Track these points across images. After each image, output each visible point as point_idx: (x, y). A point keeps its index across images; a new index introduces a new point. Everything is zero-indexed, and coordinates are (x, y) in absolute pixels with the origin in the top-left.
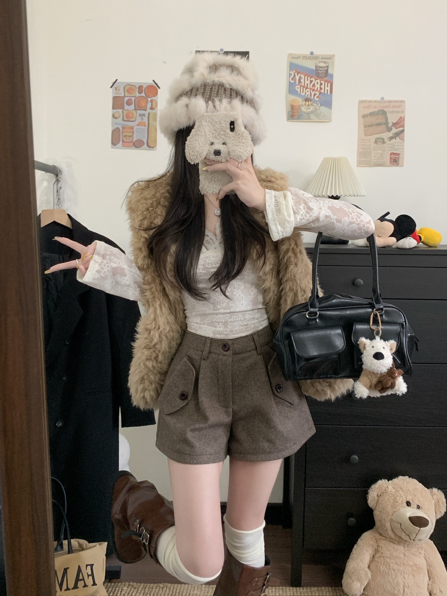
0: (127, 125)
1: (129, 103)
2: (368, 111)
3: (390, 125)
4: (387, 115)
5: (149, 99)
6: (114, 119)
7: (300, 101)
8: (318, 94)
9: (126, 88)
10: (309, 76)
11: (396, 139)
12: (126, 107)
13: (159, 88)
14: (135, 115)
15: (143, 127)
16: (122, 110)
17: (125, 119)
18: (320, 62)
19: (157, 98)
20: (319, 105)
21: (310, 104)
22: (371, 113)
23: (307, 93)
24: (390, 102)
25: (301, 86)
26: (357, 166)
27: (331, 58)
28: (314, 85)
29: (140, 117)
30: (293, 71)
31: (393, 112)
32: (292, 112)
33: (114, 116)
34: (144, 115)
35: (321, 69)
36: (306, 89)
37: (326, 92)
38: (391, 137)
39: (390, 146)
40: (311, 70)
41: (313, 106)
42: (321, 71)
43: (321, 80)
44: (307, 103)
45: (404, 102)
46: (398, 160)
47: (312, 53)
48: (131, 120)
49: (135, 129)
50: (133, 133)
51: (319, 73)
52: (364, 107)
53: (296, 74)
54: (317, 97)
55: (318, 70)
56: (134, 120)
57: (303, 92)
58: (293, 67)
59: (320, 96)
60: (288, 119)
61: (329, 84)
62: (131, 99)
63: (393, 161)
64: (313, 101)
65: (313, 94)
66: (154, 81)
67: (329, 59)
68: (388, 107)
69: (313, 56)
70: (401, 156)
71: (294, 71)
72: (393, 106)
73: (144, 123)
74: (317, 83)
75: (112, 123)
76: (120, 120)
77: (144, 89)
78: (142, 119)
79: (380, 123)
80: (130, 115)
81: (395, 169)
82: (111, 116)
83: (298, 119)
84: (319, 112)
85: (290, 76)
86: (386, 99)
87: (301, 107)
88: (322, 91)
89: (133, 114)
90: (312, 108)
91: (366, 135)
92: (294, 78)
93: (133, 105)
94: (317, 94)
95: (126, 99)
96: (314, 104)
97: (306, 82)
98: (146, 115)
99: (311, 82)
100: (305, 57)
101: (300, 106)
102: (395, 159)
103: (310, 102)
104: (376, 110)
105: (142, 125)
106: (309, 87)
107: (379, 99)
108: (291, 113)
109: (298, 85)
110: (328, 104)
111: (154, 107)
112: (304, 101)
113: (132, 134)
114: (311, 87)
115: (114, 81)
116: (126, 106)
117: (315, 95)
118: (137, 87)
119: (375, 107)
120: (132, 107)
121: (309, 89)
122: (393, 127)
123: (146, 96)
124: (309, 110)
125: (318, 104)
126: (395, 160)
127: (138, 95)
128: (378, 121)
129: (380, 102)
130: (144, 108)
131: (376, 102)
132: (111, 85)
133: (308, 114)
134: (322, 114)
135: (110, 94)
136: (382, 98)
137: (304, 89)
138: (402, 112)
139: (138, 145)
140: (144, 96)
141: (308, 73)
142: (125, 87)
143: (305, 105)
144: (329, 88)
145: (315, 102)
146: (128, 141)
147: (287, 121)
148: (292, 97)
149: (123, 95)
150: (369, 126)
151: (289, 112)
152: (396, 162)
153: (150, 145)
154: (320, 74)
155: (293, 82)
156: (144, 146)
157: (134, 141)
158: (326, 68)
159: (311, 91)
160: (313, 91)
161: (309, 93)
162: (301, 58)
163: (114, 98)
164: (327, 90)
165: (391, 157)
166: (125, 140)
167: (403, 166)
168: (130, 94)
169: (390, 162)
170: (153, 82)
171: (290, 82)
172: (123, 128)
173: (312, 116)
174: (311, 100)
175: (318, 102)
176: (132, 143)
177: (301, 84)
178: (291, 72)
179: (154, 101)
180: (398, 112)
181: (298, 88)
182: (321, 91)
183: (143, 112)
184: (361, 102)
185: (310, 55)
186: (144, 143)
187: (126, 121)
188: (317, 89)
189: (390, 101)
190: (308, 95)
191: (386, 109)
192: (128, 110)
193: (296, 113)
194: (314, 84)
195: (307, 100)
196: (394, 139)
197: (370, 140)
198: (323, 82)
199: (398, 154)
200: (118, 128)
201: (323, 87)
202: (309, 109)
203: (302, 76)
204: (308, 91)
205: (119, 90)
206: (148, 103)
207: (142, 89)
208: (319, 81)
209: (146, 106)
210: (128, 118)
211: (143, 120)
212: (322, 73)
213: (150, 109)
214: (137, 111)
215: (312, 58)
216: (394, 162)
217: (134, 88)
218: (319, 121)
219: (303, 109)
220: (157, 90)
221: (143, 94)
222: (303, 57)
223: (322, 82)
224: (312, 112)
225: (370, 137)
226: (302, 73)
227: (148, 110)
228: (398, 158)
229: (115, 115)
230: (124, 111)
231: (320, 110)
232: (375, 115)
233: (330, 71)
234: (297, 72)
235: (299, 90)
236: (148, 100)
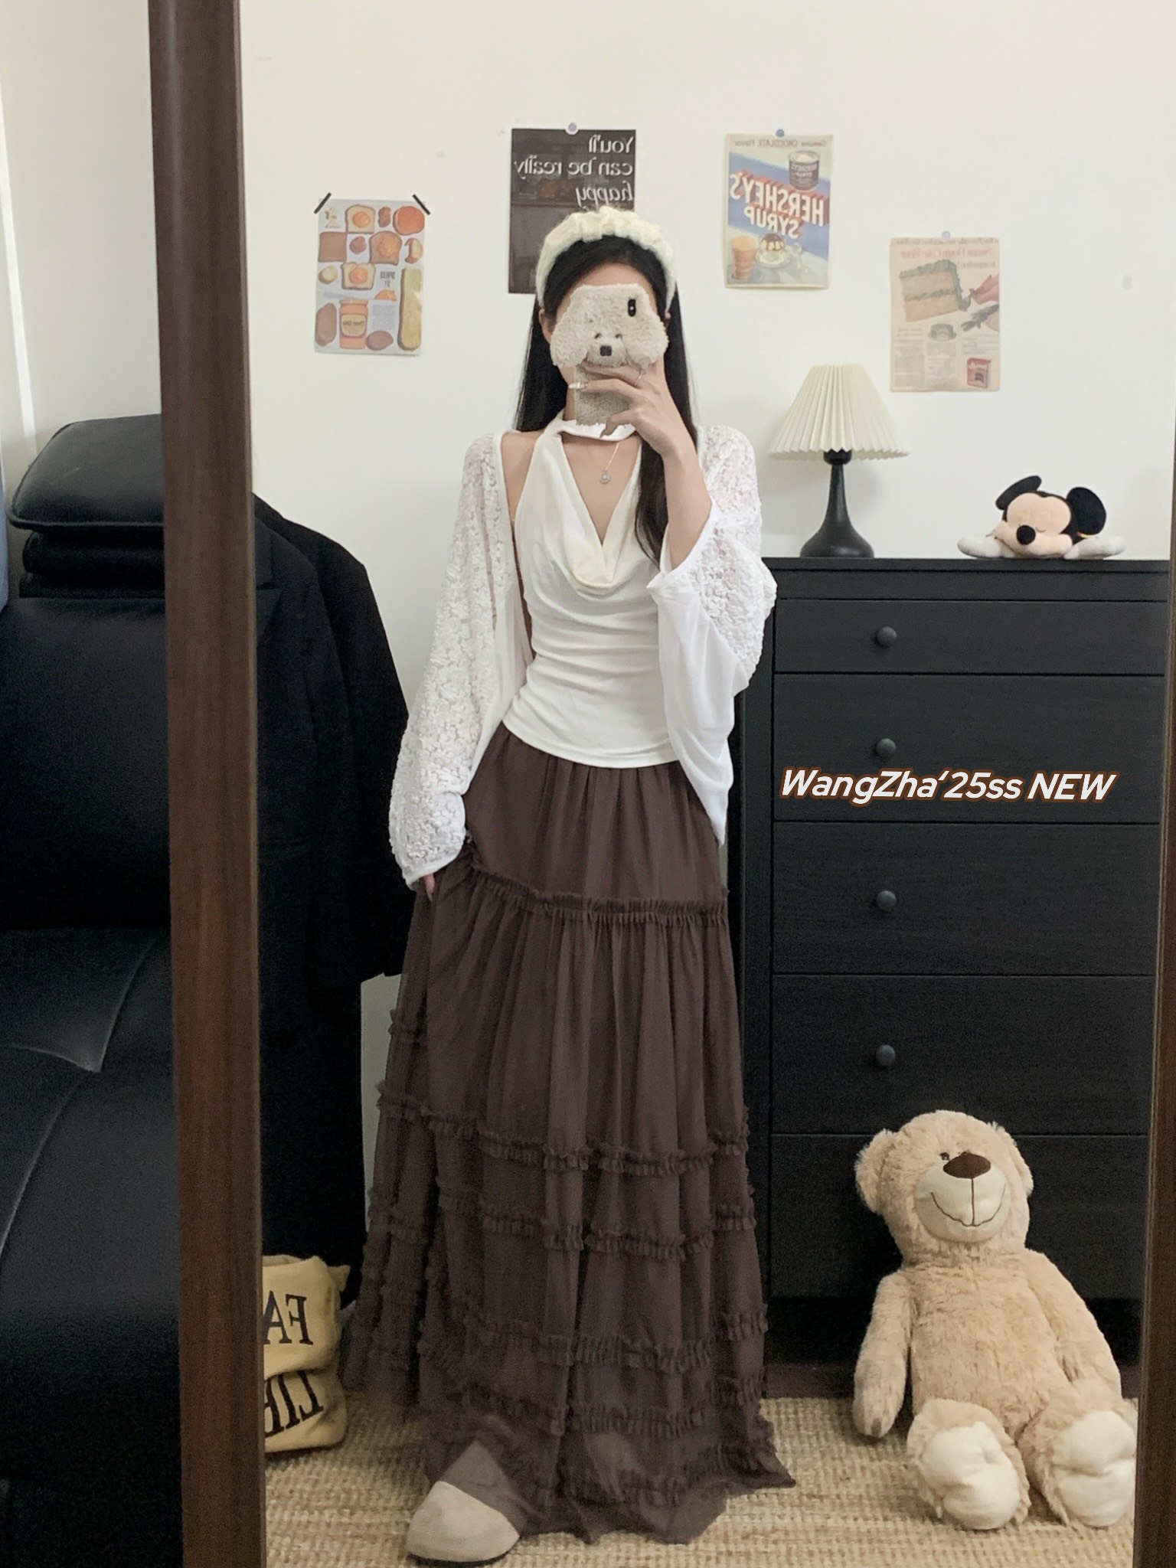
0: (353, 299)
1: (357, 247)
2: (913, 264)
3: (965, 294)
4: (958, 272)
5: (404, 239)
6: (324, 285)
7: (754, 241)
8: (795, 223)
9: (351, 213)
10: (774, 185)
11: (979, 326)
12: (351, 256)
13: (428, 213)
14: (370, 276)
15: (390, 303)
16: (341, 263)
17: (348, 283)
18: (801, 152)
19: (423, 237)
20: (800, 250)
21: (778, 247)
22: (919, 268)
23: (771, 223)
24: (963, 241)
25: (757, 207)
26: (892, 391)
27: (824, 142)
28: (786, 205)
29: (384, 280)
30: (736, 173)
31: (971, 265)
32: (737, 266)
33: (321, 278)
34: (391, 275)
35: (801, 168)
36: (768, 214)
37: (814, 221)
38: (971, 322)
39: (966, 342)
40: (780, 171)
41: (786, 251)
42: (803, 172)
43: (802, 194)
44: (771, 245)
45: (997, 241)
46: (987, 376)
47: (780, 133)
48: (360, 286)
49: (368, 306)
50: (366, 317)
51: (797, 177)
52: (903, 253)
53: (745, 180)
54: (795, 232)
55: (794, 171)
56: (369, 287)
57: (761, 221)
58: (736, 163)
59: (801, 228)
60: (728, 282)
61: (821, 203)
62: (363, 239)
63: (974, 377)
64: (785, 240)
65: (784, 225)
66: (415, 196)
67: (820, 144)
68: (958, 253)
69: (783, 138)
70: (993, 366)
71: (741, 174)
72: (970, 252)
73: (393, 292)
74: (794, 200)
75: (318, 293)
76: (336, 287)
77: (392, 213)
78: (388, 283)
79: (941, 291)
80: (360, 277)
81: (978, 398)
82: (315, 277)
83: (749, 282)
84: (799, 266)
85: (730, 187)
86: (954, 235)
87: (758, 254)
88: (806, 218)
89: (366, 273)
90: (782, 258)
91: (910, 317)
92: (741, 188)
93: (367, 252)
94: (793, 225)
95: (350, 238)
96: (788, 248)
97: (768, 199)
98: (396, 276)
99: (780, 197)
100: (765, 142)
101: (755, 252)
102: (978, 371)
103: (777, 243)
104: (932, 261)
105: (386, 298)
106: (774, 209)
107: (937, 235)
108: (735, 268)
109: (748, 205)
110: (820, 248)
111: (414, 255)
112: (765, 242)
113: (363, 318)
114: (780, 209)
115: (323, 197)
116: (350, 254)
117: (789, 227)
118: (377, 213)
119: (930, 255)
120: (365, 256)
121: (775, 213)
122: (972, 299)
123: (396, 230)
124: (777, 263)
125: (796, 248)
126: (981, 375)
127: (377, 228)
128: (938, 287)
129: (941, 243)
130: (392, 259)
131: (930, 241)
132: (317, 205)
133: (774, 270)
134: (806, 271)
135: (312, 228)
136: (946, 234)
137: (765, 213)
138: (993, 264)
139: (376, 343)
140: (392, 230)
141: (774, 178)
142: (348, 209)
143: (767, 248)
144: (821, 212)
145: (791, 242)
146: (352, 334)
147: (727, 287)
148: (737, 233)
149: (343, 229)
150: (917, 298)
151: (729, 266)
152: (982, 381)
153: (406, 342)
154: (800, 180)
155: (737, 197)
156: (392, 346)
157: (368, 334)
158: (815, 167)
159: (781, 218)
160: (784, 218)
161: (775, 223)
162: (757, 143)
163: (323, 236)
164: (818, 216)
165: (971, 367)
166: (346, 332)
167: (997, 389)
168: (359, 227)
169: (969, 380)
170: (413, 200)
171: (730, 198)
172: (343, 305)
173: (784, 276)
174: (779, 239)
175: (796, 244)
176: (363, 340)
177: (756, 203)
178: (733, 176)
179: (415, 242)
180: (982, 265)
181: (749, 212)
182: (803, 218)
183: (390, 268)
184: (897, 242)
185: (780, 138)
186: (393, 340)
187: (351, 288)
188: (794, 213)
189: (962, 239)
190: (773, 227)
191: (954, 260)
192: (355, 263)
193: (747, 267)
194: (786, 203)
195: (771, 238)
196: (975, 329)
197: (920, 329)
198: (807, 199)
199: (986, 362)
200: (331, 306)
201: (806, 208)
202: (777, 258)
203: (760, 185)
204: (772, 219)
205: (334, 217)
206: (401, 247)
207: (389, 215)
208: (797, 196)
209: (397, 255)
210: (354, 281)
211: (389, 286)
212: (803, 178)
213: (406, 260)
214: (376, 266)
215: (780, 143)
216: (977, 379)
217: (369, 213)
218: (798, 285)
219: (763, 259)
220: (423, 218)
221: (390, 228)
222: (760, 141)
223: (804, 197)
224: (782, 267)
225: (919, 322)
226: (759, 179)
227: (402, 264)
228: (987, 371)
229: (324, 276)
230: (345, 266)
231: (801, 261)
232: (932, 273)
233: (822, 174)
234: (749, 174)
235: (751, 216)
236: (401, 241)
